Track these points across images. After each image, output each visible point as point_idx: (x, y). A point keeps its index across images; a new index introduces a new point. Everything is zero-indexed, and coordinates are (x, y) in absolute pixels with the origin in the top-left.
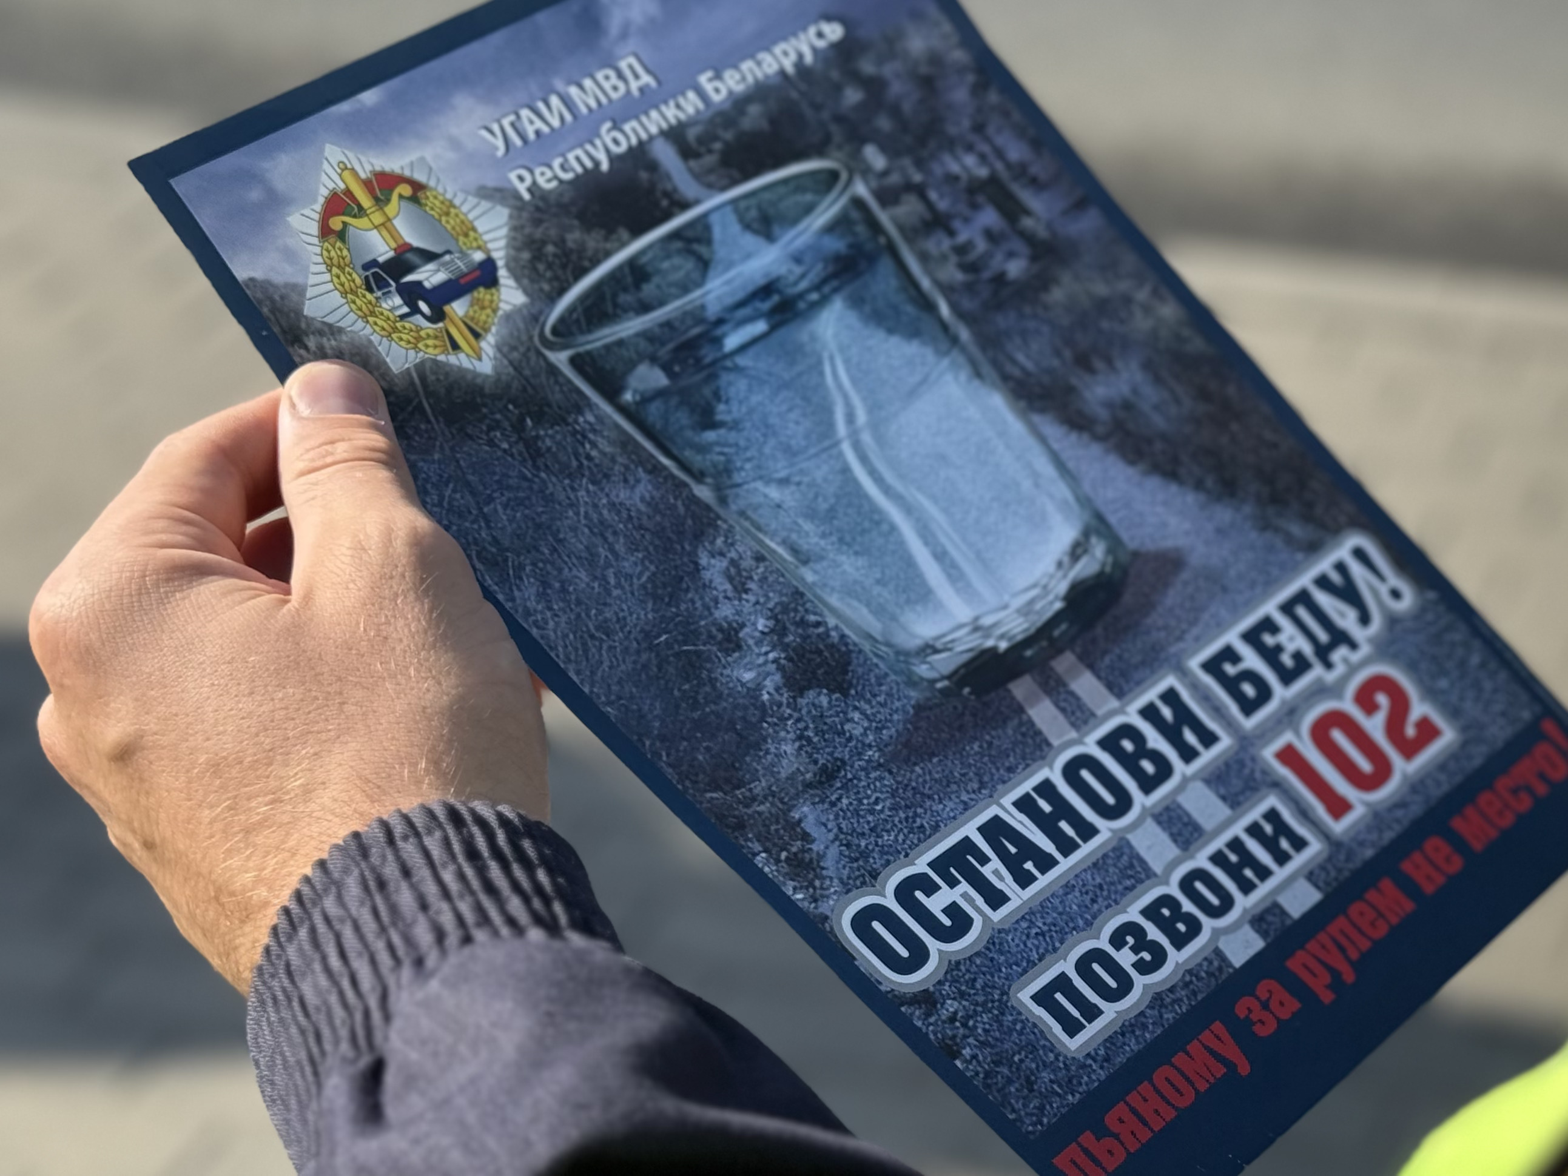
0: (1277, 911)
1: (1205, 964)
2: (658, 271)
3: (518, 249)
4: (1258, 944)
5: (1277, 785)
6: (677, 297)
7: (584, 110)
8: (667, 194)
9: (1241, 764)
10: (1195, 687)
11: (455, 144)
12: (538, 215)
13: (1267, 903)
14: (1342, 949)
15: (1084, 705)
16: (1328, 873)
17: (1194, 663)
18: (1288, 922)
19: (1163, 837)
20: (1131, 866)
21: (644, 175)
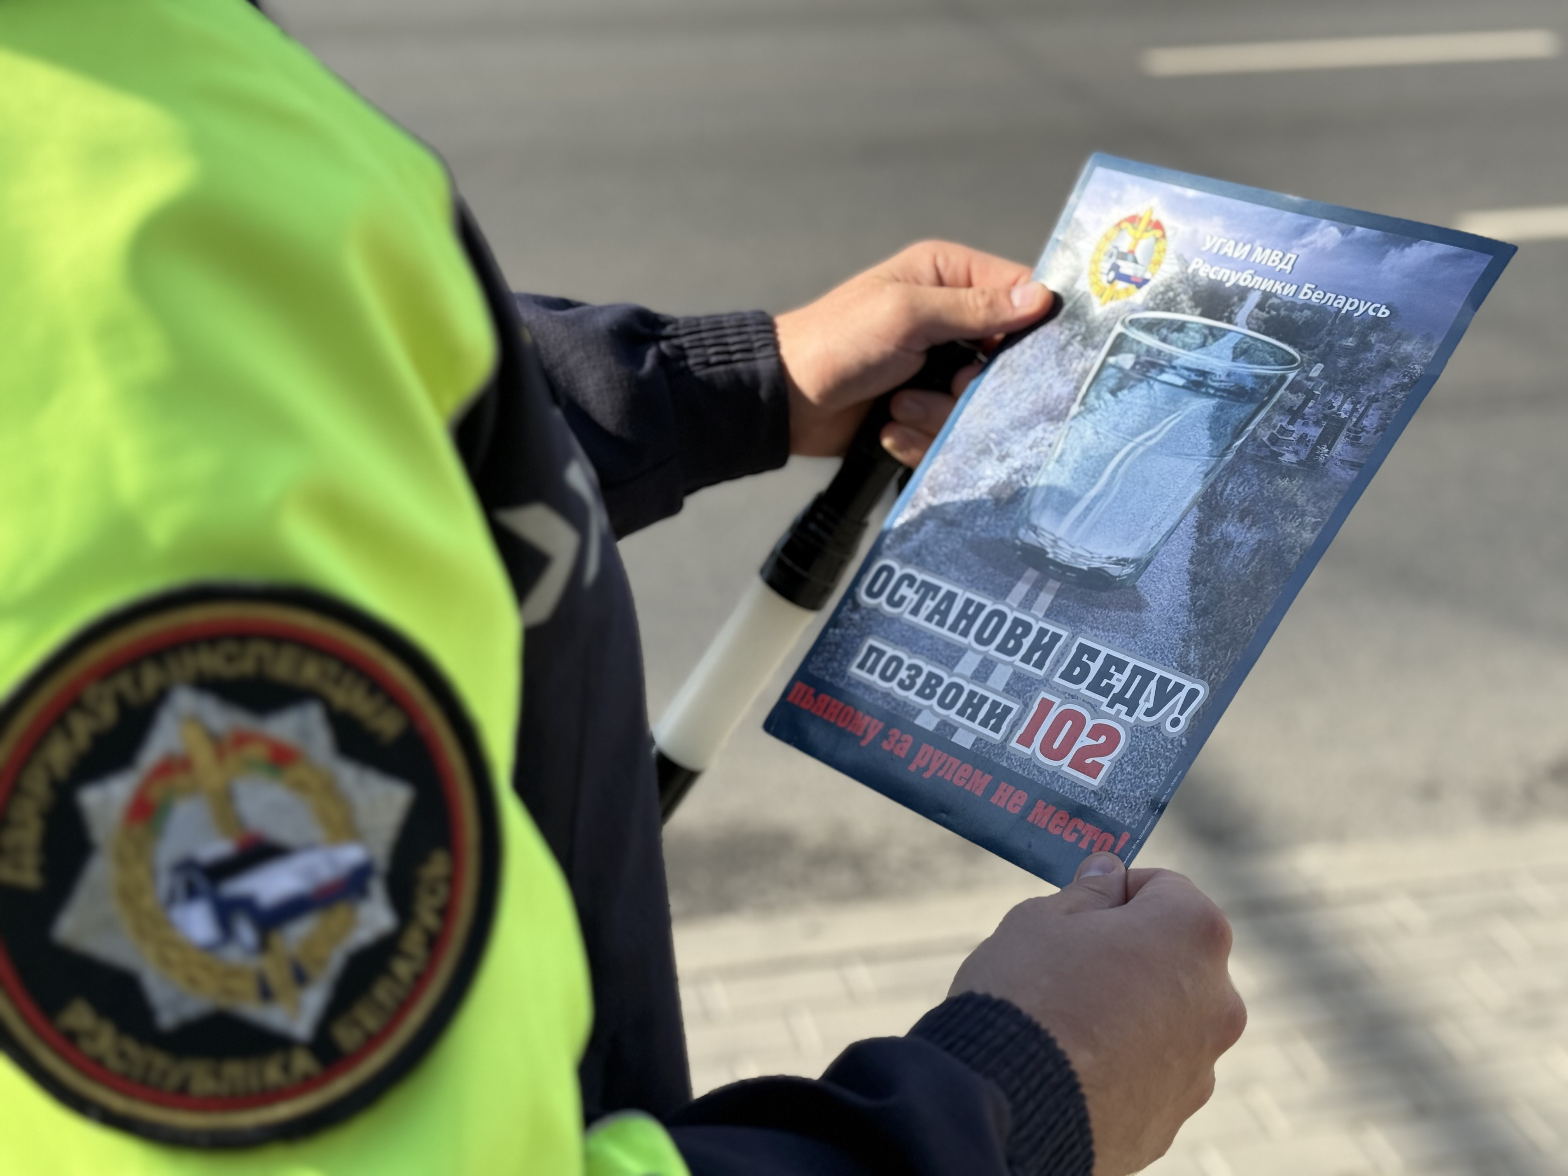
0: (952, 730)
1: (911, 708)
2: (1187, 334)
3: (1162, 285)
4: (931, 728)
5: (1026, 706)
6: (1178, 347)
7: (1252, 260)
8: (1232, 312)
9: (1032, 684)
10: (1067, 646)
11: (1195, 232)
12: (1184, 281)
13: (955, 725)
14: (941, 768)
15: (1034, 603)
16: (984, 748)
17: (1081, 640)
18: (948, 738)
19: (974, 666)
20: (953, 658)
21: (1236, 299)
